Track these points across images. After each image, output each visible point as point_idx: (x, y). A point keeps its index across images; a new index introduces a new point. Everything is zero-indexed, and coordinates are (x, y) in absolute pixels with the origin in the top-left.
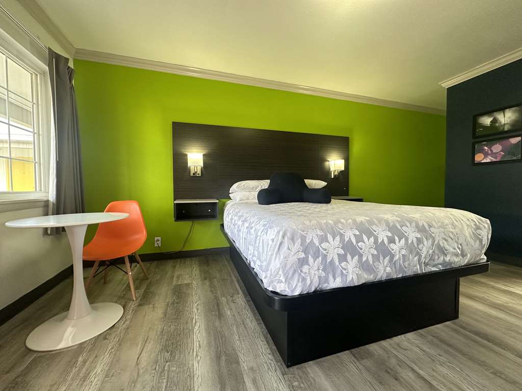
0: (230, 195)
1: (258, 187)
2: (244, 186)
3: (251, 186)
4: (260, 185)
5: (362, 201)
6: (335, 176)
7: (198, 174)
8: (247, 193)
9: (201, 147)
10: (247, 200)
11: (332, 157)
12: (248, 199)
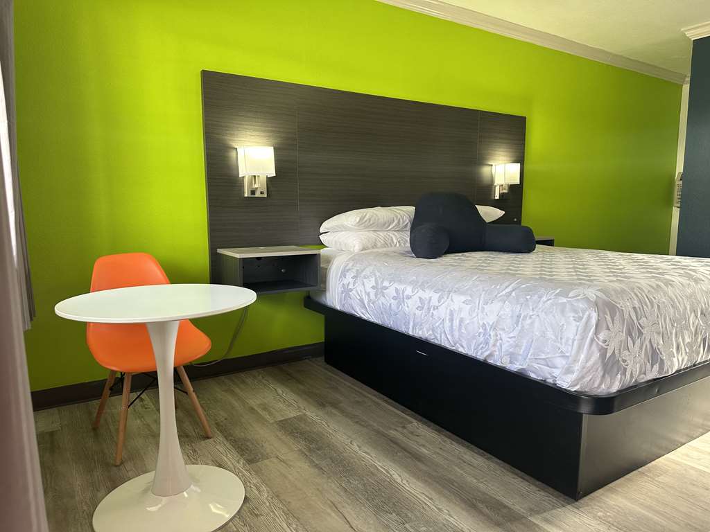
0: (320, 237)
1: (394, 221)
2: (370, 220)
3: (381, 220)
4: (397, 217)
5: (552, 245)
6: (502, 195)
7: (262, 193)
8: (372, 235)
9: (264, 131)
10: (373, 248)
11: (497, 158)
12: (375, 246)
